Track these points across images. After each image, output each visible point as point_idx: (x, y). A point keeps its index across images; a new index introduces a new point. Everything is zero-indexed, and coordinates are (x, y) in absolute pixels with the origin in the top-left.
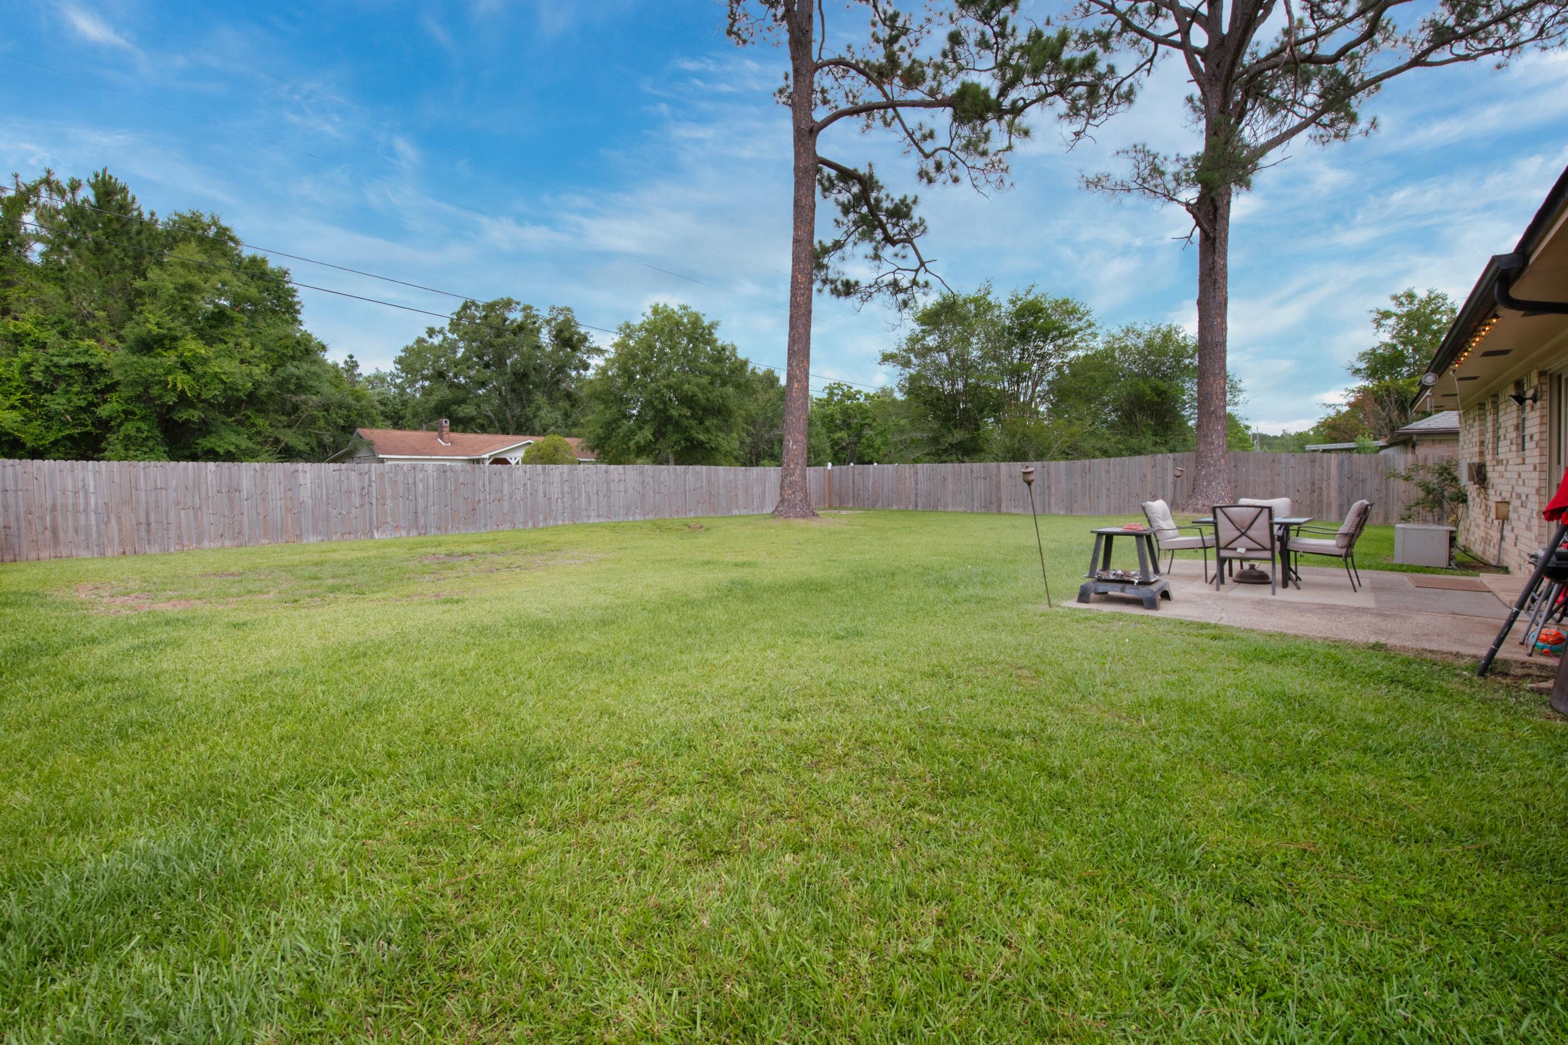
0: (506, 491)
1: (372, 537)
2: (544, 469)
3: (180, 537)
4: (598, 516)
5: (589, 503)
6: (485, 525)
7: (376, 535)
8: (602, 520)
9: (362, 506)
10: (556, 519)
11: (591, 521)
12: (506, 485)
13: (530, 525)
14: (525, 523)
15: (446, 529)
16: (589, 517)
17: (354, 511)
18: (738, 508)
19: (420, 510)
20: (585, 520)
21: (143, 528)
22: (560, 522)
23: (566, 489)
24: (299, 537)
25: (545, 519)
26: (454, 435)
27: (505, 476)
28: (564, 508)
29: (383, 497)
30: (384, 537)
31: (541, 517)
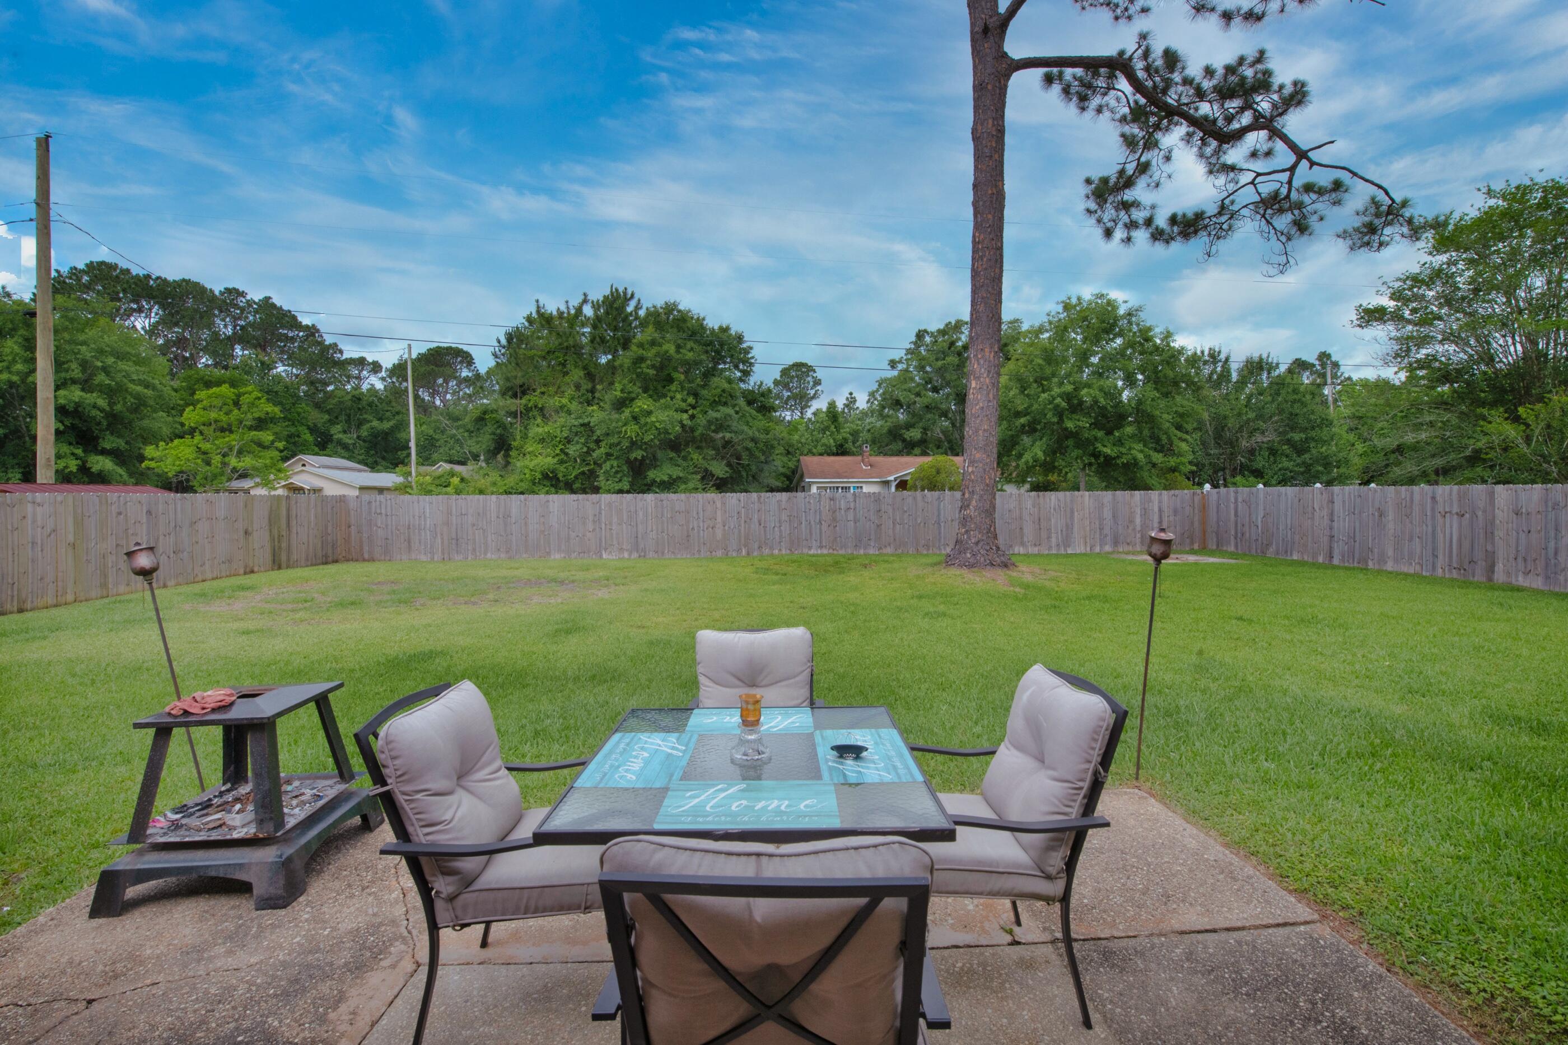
0: (719, 519)
1: (601, 556)
2: (759, 498)
3: (474, 550)
4: (821, 547)
5: (811, 534)
6: (699, 551)
7: (604, 556)
8: (825, 551)
9: (594, 530)
10: (772, 548)
11: (812, 552)
12: (719, 513)
13: (744, 552)
14: (739, 550)
15: (663, 553)
16: (810, 548)
17: (588, 534)
18: (1022, 544)
19: (640, 536)
20: (805, 551)
21: (454, 542)
22: (776, 552)
23: (784, 517)
24: (549, 553)
25: (760, 547)
26: (873, 459)
27: (719, 504)
28: (781, 536)
29: (611, 524)
30: (610, 557)
31: (756, 546)
